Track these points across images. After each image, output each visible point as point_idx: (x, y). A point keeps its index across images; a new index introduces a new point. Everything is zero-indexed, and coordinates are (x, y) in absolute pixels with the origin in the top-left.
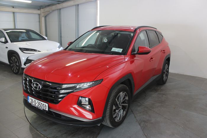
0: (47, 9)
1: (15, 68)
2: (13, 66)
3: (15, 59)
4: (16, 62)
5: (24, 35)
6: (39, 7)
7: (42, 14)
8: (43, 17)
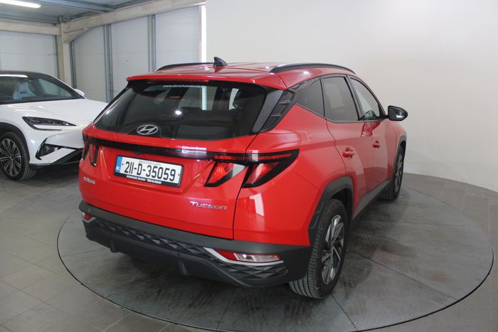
0: (76, 24)
1: (12, 167)
2: (6, 162)
3: (12, 144)
4: (15, 152)
5: (25, 87)
6: (56, 19)
7: (64, 37)
8: (65, 42)
